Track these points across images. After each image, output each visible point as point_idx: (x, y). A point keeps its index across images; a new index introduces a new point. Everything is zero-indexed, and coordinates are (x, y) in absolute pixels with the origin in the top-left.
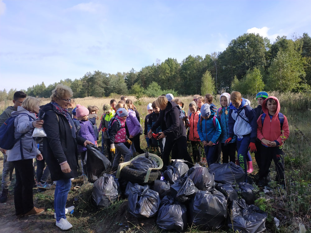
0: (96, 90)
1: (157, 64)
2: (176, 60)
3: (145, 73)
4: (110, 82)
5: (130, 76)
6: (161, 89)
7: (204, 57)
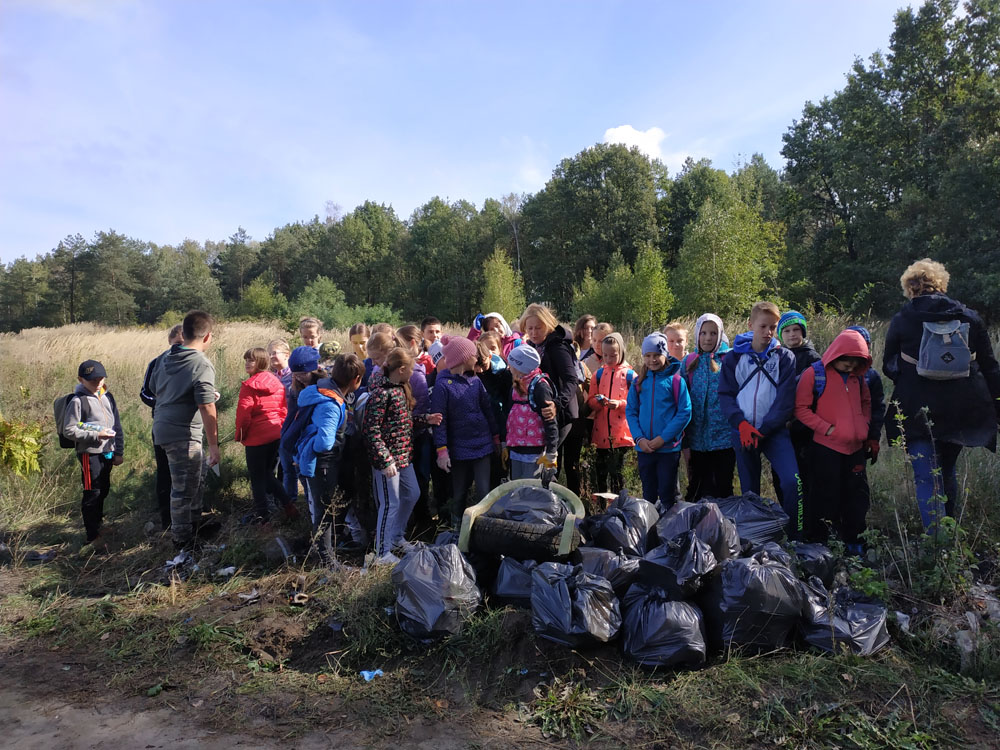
0: (103, 299)
1: (329, 219)
2: (391, 210)
3: (288, 247)
4: (158, 274)
5: (232, 254)
6: (345, 301)
7: (479, 208)
